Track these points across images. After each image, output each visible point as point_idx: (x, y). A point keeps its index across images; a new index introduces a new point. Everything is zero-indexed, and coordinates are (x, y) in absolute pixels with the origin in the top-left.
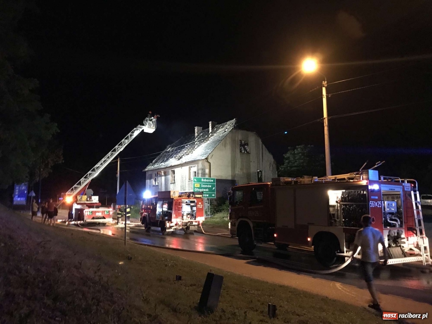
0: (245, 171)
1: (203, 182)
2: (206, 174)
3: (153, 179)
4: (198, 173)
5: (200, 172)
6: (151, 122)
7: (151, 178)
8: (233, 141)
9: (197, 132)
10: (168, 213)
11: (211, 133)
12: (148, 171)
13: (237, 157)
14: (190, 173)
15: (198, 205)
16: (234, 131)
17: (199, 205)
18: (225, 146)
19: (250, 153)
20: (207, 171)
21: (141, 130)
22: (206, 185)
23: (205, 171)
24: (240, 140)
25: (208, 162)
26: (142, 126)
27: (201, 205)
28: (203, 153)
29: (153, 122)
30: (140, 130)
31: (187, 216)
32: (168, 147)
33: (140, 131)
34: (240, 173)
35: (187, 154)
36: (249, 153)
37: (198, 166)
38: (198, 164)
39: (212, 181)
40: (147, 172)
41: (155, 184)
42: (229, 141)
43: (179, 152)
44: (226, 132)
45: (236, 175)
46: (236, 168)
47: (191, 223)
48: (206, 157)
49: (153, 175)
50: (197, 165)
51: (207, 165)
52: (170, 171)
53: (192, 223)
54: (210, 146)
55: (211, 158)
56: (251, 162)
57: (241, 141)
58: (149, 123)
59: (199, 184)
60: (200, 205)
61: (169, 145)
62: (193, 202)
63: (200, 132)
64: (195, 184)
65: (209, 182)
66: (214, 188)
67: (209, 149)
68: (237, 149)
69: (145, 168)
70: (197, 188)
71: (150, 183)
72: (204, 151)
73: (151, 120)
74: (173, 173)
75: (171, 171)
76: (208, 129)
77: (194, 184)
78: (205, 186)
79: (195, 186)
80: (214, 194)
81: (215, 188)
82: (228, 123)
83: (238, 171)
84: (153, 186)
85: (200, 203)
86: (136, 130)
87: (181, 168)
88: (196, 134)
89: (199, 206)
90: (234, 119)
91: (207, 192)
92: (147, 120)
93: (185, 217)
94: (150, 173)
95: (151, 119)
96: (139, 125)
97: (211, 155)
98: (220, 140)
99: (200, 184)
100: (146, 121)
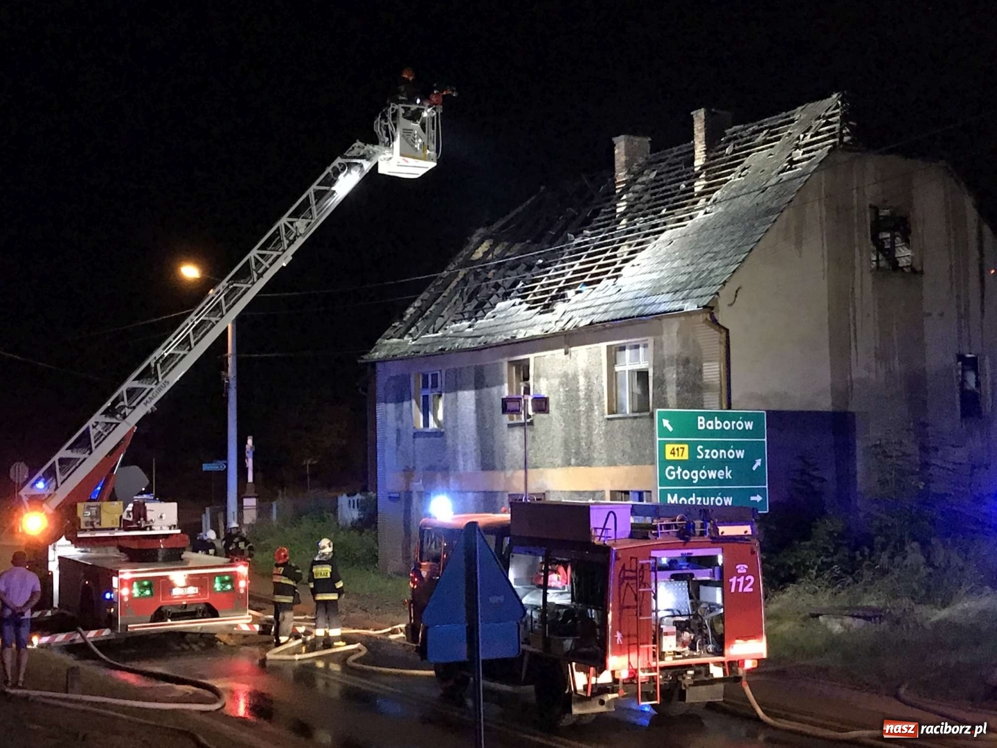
0: (896, 365)
1: (706, 433)
2: (708, 387)
3: (414, 402)
4: (660, 382)
5: (671, 375)
6: (416, 126)
7: (401, 396)
8: (839, 210)
9: (628, 165)
10: (575, 620)
11: (703, 167)
12: (383, 361)
13: (857, 291)
14: (612, 375)
15: (733, 580)
16: (842, 157)
17: (739, 576)
18: (799, 243)
19: (922, 272)
20: (712, 371)
21: (367, 166)
22: (718, 446)
23: (701, 371)
24: (871, 206)
25: (715, 322)
26: (369, 147)
27: (745, 575)
28: (685, 278)
29: (423, 126)
30: (362, 166)
31: (678, 637)
32: (475, 239)
33: (362, 170)
34: (873, 376)
35: (587, 279)
36: (919, 269)
37: (658, 346)
38: (659, 333)
39: (749, 425)
40: (379, 367)
41: (426, 424)
42: (816, 211)
43: (541, 266)
44: (799, 168)
45: (856, 386)
46: (853, 350)
47: (697, 673)
48: (705, 301)
49: (416, 383)
50: (650, 340)
51: (709, 340)
52: (506, 366)
53: (702, 669)
54: (717, 243)
55: (731, 305)
56: (929, 314)
57: (875, 209)
58: (407, 133)
59: (686, 447)
60: (741, 580)
61: (481, 231)
62: (709, 562)
63: (641, 161)
64: (669, 448)
65: (734, 433)
66: (758, 462)
67: (714, 259)
68: (857, 250)
69: (371, 344)
70: (676, 463)
71: (399, 418)
72: (690, 269)
73: (416, 116)
74: (518, 373)
75: (511, 363)
76: (684, 147)
77: (663, 445)
78: (715, 454)
79: (669, 457)
80: (761, 492)
81: (763, 463)
82: (799, 114)
83: (864, 368)
84: (417, 434)
85: (742, 568)
86: (343, 170)
87: (562, 351)
88: (621, 176)
89: (738, 584)
90: (835, 96)
91: (725, 481)
92: (395, 116)
93: (669, 644)
94: (395, 370)
95: (413, 107)
96: (358, 143)
97: (731, 287)
98: (770, 211)
99: (693, 447)
100: (390, 123)
